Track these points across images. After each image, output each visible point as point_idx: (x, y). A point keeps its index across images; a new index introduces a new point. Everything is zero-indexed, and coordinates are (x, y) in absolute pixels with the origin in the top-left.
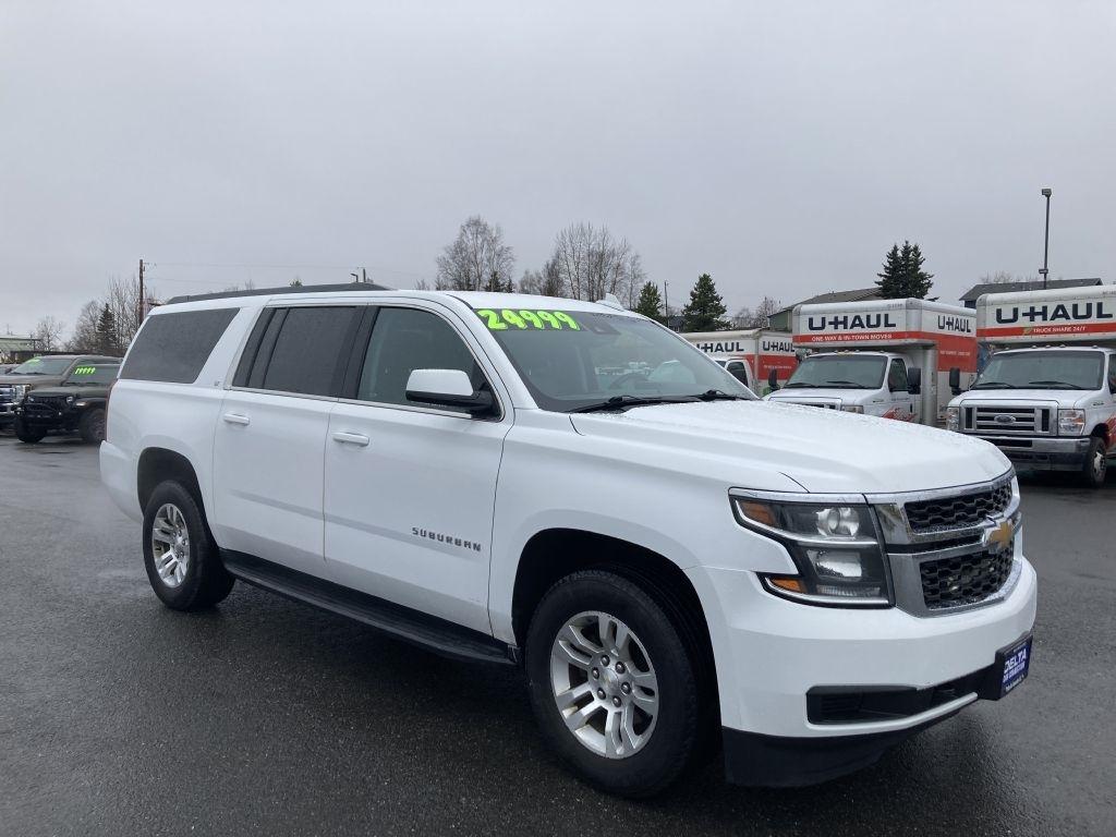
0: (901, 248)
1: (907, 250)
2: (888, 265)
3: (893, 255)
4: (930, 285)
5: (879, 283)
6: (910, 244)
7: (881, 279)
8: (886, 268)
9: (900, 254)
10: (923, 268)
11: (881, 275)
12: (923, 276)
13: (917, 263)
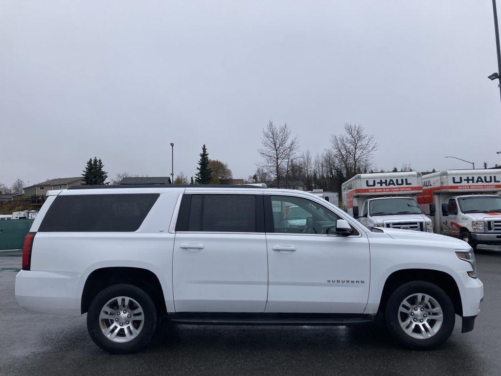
0: (93, 160)
1: (96, 161)
2: (87, 167)
3: (90, 163)
4: (106, 177)
5: (84, 175)
6: (97, 158)
7: (85, 173)
8: (87, 168)
9: (93, 162)
10: (103, 169)
11: (84, 172)
12: (103, 173)
13: (101, 167)
